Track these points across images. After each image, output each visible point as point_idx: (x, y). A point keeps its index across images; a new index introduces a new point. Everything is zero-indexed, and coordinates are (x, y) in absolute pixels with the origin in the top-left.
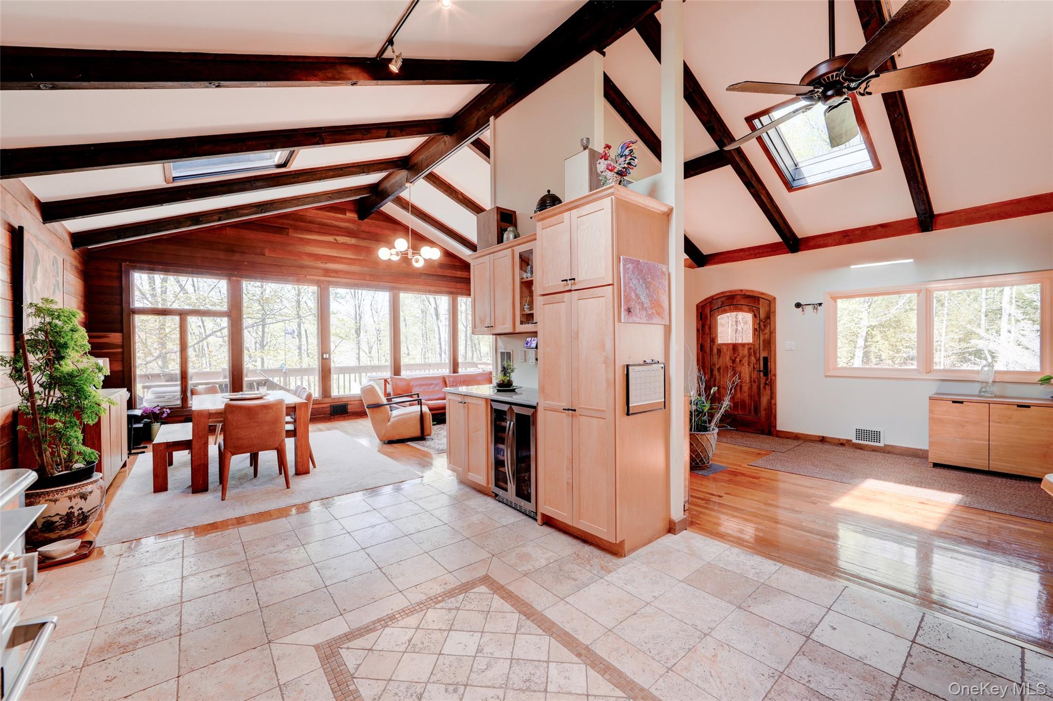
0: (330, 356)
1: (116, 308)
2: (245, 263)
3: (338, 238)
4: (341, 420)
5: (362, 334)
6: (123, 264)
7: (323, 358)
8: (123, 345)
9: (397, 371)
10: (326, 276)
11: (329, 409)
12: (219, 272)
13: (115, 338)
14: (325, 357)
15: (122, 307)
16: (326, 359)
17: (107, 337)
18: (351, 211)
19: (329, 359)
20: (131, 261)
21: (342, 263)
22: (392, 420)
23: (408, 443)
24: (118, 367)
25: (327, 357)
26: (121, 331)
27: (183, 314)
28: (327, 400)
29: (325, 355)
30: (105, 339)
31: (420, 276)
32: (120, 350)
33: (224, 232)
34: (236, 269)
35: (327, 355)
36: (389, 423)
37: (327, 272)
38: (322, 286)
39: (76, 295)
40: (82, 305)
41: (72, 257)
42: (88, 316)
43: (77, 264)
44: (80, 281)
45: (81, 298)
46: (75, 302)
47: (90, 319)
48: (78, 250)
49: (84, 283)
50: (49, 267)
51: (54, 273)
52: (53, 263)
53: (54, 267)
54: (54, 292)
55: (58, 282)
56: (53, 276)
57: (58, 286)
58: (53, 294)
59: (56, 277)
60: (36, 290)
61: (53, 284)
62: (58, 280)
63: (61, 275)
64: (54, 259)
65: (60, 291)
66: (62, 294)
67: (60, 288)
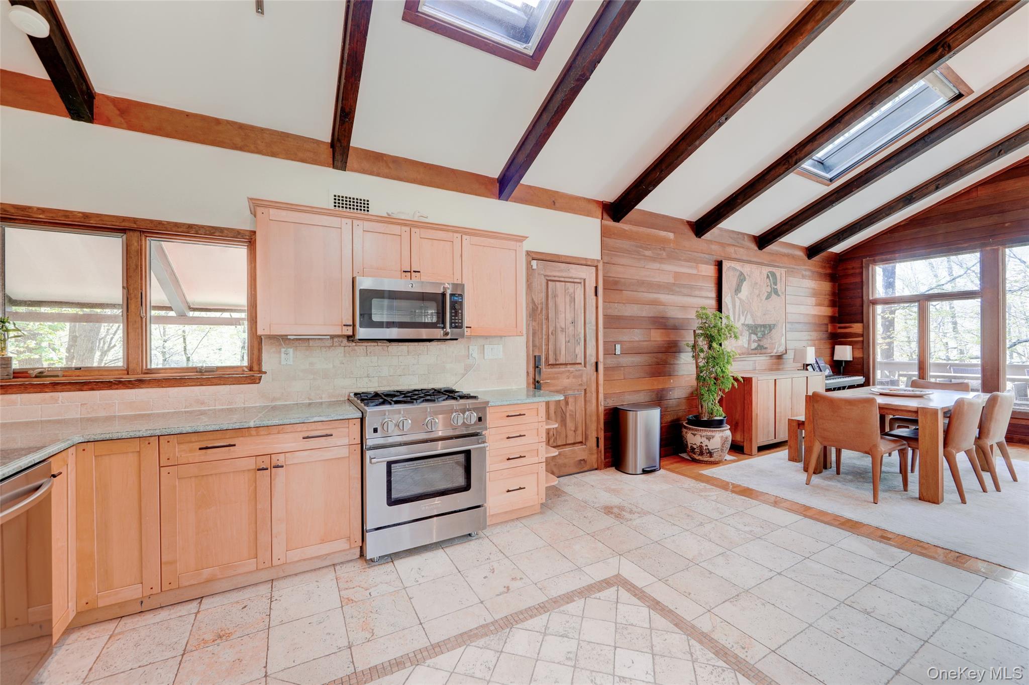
1: (858, 301)
6: (864, 260)
8: (863, 334)
12: (966, 245)
13: (857, 328)
15: (863, 300)
17: (851, 327)
20: (870, 256)
24: (859, 354)
26: (862, 322)
27: (923, 300)
30: (850, 329)
32: (861, 339)
33: (974, 194)
34: (991, 236)
39: (815, 294)
40: (826, 302)
41: (809, 266)
42: (837, 310)
43: (818, 270)
44: (825, 282)
45: (824, 297)
46: (813, 300)
47: (839, 312)
48: (817, 258)
49: (830, 283)
50: (761, 280)
51: (769, 284)
52: (768, 277)
53: (770, 279)
54: (768, 297)
55: (776, 289)
56: (768, 286)
57: (776, 292)
58: (766, 299)
59: (773, 286)
60: (740, 299)
61: (767, 292)
62: (776, 287)
63: (782, 283)
64: (769, 273)
65: (779, 295)
66: (783, 297)
67: (780, 293)
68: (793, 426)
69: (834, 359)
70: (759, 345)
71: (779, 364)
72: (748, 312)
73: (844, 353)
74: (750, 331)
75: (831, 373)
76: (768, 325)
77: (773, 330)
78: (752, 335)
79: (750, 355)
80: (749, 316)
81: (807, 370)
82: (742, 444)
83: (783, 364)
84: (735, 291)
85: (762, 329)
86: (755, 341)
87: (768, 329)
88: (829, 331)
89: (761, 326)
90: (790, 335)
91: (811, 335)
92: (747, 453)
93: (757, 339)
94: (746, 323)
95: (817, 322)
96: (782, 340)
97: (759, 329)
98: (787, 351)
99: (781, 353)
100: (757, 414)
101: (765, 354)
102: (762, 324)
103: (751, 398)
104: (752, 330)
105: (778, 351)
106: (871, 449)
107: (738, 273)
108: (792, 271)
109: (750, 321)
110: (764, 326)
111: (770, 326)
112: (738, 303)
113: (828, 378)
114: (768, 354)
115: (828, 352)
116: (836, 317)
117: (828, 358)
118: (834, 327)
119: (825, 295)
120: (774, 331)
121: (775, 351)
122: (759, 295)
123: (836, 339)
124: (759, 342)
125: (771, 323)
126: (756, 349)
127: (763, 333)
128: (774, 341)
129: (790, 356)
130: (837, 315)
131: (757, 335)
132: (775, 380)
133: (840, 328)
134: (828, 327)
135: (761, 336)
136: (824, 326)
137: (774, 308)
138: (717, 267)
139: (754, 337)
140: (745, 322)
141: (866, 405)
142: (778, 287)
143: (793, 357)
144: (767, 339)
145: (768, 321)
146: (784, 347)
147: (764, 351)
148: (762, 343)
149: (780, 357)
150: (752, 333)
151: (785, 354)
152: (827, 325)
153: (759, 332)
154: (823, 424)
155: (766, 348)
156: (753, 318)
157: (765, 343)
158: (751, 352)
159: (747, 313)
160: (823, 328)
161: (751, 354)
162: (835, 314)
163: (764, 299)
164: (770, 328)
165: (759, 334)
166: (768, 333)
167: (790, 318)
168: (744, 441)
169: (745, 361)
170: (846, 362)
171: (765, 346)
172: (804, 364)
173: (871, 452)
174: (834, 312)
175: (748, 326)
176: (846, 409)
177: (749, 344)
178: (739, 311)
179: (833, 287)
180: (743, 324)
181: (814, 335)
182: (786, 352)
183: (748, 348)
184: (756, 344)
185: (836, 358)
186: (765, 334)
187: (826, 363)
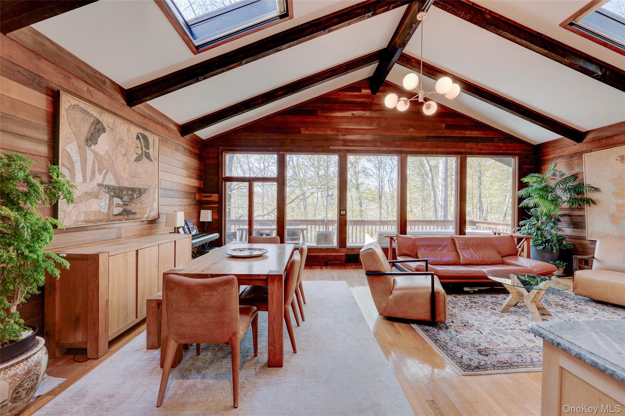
0: (346, 213)
1: (216, 177)
2: (288, 141)
3: (354, 112)
4: (353, 268)
5: (383, 199)
6: (220, 148)
7: (340, 214)
8: (218, 202)
9: (403, 230)
10: (344, 146)
11: (344, 257)
12: (271, 149)
13: (215, 197)
14: (342, 213)
15: (219, 177)
16: (343, 215)
17: (211, 196)
18: (365, 88)
19: (345, 215)
20: (224, 146)
21: (357, 134)
22: (395, 292)
23: (412, 325)
24: (216, 217)
25: (344, 213)
26: (217, 192)
27: (251, 181)
28: (343, 250)
29: (342, 212)
30: (210, 198)
31: (427, 139)
32: (217, 205)
34: (282, 146)
35: (344, 212)
36: (391, 297)
37: (345, 142)
38: (341, 154)
39: (187, 168)
40: (195, 176)
41: (182, 142)
42: (202, 183)
43: (189, 147)
44: (194, 159)
45: (193, 171)
46: (184, 172)
47: (204, 184)
48: (187, 137)
49: (198, 161)
50: (129, 139)
51: (140, 146)
52: (138, 138)
53: (140, 140)
54: (138, 159)
55: (148, 153)
56: (138, 147)
57: (148, 156)
58: (135, 160)
59: (144, 149)
60: (96, 154)
61: (137, 154)
62: (147, 151)
63: (155, 149)
64: (139, 135)
65: (151, 160)
66: (156, 163)
67: (152, 158)
68: (152, 307)
69: (200, 220)
70: (124, 210)
71: (151, 229)
72: (108, 170)
73: (207, 216)
74: (112, 194)
75: (198, 233)
76: (138, 188)
77: (144, 194)
78: (115, 199)
79: (111, 221)
80: (110, 176)
81: (178, 232)
82: (84, 346)
83: (156, 228)
84: (87, 140)
85: (130, 193)
86: (118, 205)
87: (137, 192)
88: (197, 199)
89: (128, 189)
90: (162, 201)
91: (182, 202)
92: (91, 357)
93: (122, 203)
94: (105, 183)
95: (188, 191)
96: (155, 205)
97: (125, 192)
98: (160, 215)
99: (153, 217)
100: (107, 301)
101: (133, 219)
102: (129, 186)
103: (97, 282)
104: (115, 193)
105: (149, 215)
106: (231, 339)
107: (92, 120)
108: (166, 142)
109: (110, 181)
110: (133, 190)
111: (140, 190)
112: (90, 157)
113: (195, 237)
114: (138, 219)
115: (196, 215)
116: (201, 188)
117: (195, 221)
118: (200, 196)
119: (194, 170)
120: (144, 196)
121: (146, 216)
122: (126, 154)
123: (200, 205)
124: (125, 207)
125: (140, 187)
126: (120, 214)
127: (130, 197)
128: (144, 206)
129: (163, 219)
130: (202, 187)
131: (122, 198)
132: (137, 251)
133: (204, 197)
134: (196, 196)
135: (128, 200)
136: (193, 194)
137: (146, 172)
138: (50, 98)
139: (117, 200)
140: (103, 181)
141: (226, 287)
142: (151, 151)
143: (165, 221)
144: (136, 204)
145: (137, 184)
146: (156, 212)
147: (131, 216)
148: (128, 208)
149: (153, 222)
150: (114, 196)
151: (158, 218)
152: (195, 193)
153: (125, 195)
154: (179, 318)
155: (134, 213)
156: (116, 178)
157: (132, 207)
158: (112, 218)
159: (106, 173)
160: (192, 196)
161: (114, 220)
162: (201, 185)
163: (133, 160)
164: (140, 192)
165: (125, 198)
166: (137, 198)
167: (164, 184)
168: (87, 342)
169: (104, 228)
170: (208, 222)
171: (133, 211)
172: (175, 228)
173: (231, 342)
174: (200, 184)
175: (108, 187)
176: (204, 296)
177: (109, 208)
178: (94, 167)
179: (200, 165)
180: (99, 185)
181: (186, 201)
182: (159, 217)
183: (108, 214)
184: (120, 210)
185: (201, 220)
186: (133, 198)
187: (194, 224)
